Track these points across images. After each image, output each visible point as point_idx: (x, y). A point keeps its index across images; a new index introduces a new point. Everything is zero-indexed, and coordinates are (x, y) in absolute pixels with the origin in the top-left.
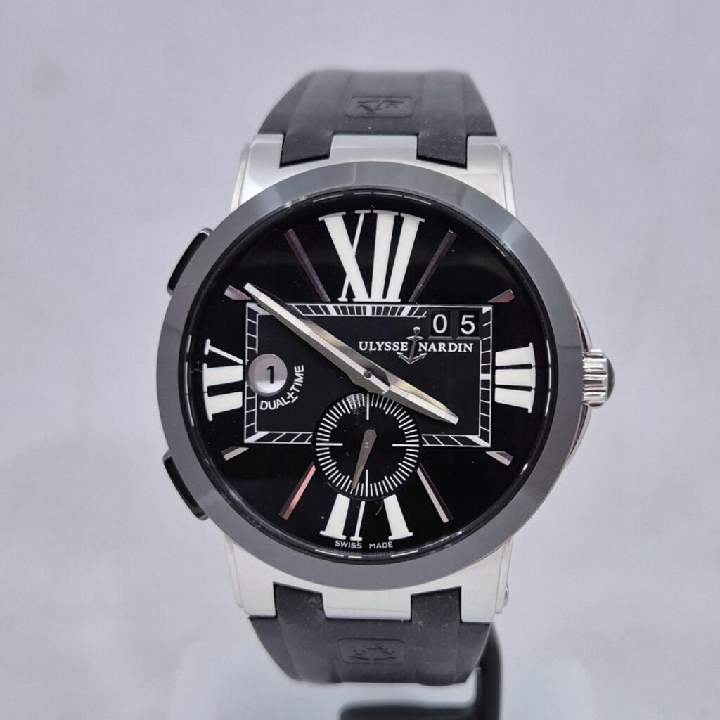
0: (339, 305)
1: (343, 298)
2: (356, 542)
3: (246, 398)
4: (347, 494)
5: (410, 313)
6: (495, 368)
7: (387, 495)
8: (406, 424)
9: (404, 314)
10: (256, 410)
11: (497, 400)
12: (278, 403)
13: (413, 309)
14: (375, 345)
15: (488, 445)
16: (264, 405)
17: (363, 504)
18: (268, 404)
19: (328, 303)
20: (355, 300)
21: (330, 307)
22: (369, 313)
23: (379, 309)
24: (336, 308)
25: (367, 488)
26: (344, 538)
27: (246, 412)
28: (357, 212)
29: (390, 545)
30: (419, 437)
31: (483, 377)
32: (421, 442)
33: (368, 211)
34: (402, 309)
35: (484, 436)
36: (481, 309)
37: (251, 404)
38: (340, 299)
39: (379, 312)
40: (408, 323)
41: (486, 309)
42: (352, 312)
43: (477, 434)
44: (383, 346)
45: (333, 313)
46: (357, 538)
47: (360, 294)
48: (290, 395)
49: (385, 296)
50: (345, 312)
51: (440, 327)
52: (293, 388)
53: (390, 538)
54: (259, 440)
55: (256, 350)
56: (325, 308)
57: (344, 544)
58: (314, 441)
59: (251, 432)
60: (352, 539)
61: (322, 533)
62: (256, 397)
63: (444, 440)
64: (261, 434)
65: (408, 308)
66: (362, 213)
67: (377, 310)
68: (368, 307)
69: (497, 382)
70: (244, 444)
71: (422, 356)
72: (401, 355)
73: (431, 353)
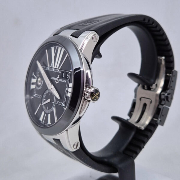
1: (51, 67)
3: (36, 86)
4: (44, 112)
6: (69, 87)
7: (49, 113)
9: (58, 72)
11: (67, 95)
12: (39, 88)
15: (64, 106)
17: (46, 114)
25: (47, 111)
27: (35, 89)
29: (47, 125)
31: (66, 89)
32: (55, 102)
40: (58, 74)
41: (70, 73)
42: (51, 70)
43: (63, 102)
44: (54, 79)
45: (49, 70)
46: (43, 122)
47: (53, 67)
48: (41, 87)
49: (56, 67)
51: (64, 76)
52: (41, 85)
53: (48, 123)
56: (48, 68)
58: (42, 98)
61: (40, 119)
63: (59, 103)
64: (36, 95)
65: (59, 70)
66: (57, 47)
67: (55, 70)
68: (54, 69)
69: (68, 91)
70: (33, 96)
71: (58, 82)
72: (56, 81)
73: (60, 82)
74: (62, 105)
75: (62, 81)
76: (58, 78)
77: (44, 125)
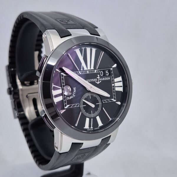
0: (81, 71)
1: (82, 70)
2: (92, 129)
3: (64, 97)
4: (88, 118)
5: (96, 72)
6: (115, 83)
7: (97, 116)
8: (98, 98)
9: (95, 72)
10: (66, 100)
11: (116, 90)
12: (71, 97)
13: (97, 71)
14: (90, 80)
15: (115, 101)
16: (68, 98)
17: (92, 119)
18: (69, 98)
19: (79, 71)
20: (84, 70)
21: (79, 72)
22: (88, 73)
23: (90, 71)
24: (81, 72)
25: (92, 115)
26: (89, 128)
27: (64, 101)
28: (82, 48)
29: (99, 128)
30: (102, 101)
31: (113, 85)
32: (102, 102)
33: (84, 48)
34: (95, 71)
35: (115, 99)
36: (110, 69)
37: (65, 99)
38: (81, 70)
39: (90, 72)
41: (111, 69)
42: (84, 73)
43: (113, 98)
44: (92, 80)
46: (92, 128)
48: (73, 95)
50: (83, 73)
51: (102, 74)
52: (74, 93)
53: (99, 126)
54: (68, 107)
55: (64, 85)
56: (78, 72)
57: (89, 130)
58: (80, 106)
59: (66, 106)
60: (91, 128)
61: (84, 128)
62: (66, 97)
63: (107, 101)
64: (68, 106)
65: (96, 70)
66: (83, 48)
68: (88, 71)
69: (115, 86)
70: (65, 109)
71: (100, 81)
72: (96, 82)
73: (102, 81)
74: (113, 101)
75: (104, 79)
76: (98, 78)
77: (94, 130)
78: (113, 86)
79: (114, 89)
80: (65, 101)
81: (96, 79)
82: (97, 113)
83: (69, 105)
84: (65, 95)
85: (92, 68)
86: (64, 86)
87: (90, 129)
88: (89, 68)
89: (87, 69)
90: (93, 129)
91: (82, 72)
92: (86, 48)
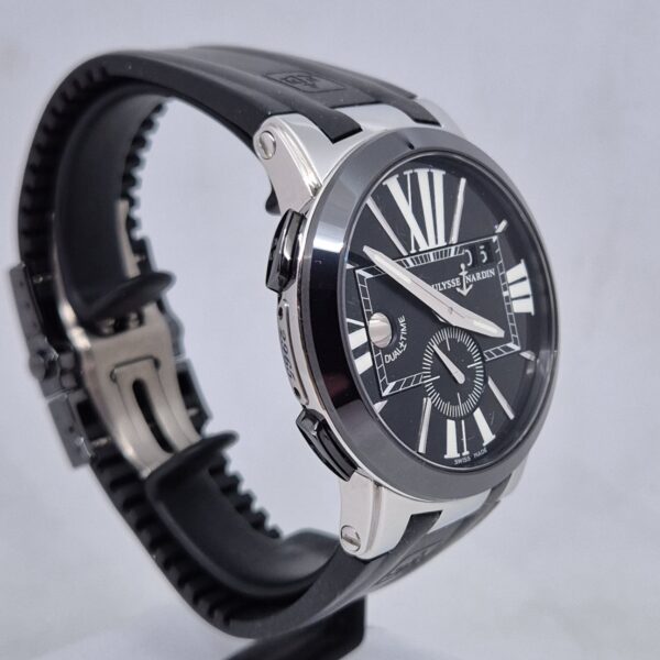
0: (413, 257)
1: (413, 251)
2: (466, 456)
3: (375, 356)
4: (451, 418)
5: (455, 253)
6: (508, 285)
7: (474, 410)
8: (471, 347)
9: (452, 255)
10: (383, 365)
11: (515, 311)
12: (396, 353)
13: (456, 249)
14: (442, 286)
15: (519, 348)
16: (388, 359)
17: (463, 422)
18: (390, 357)
19: (403, 257)
20: (421, 250)
21: (408, 260)
22: (432, 259)
23: (437, 253)
24: (412, 260)
25: (461, 409)
26: (459, 455)
27: (378, 368)
28: (405, 173)
29: (485, 451)
30: (482, 355)
31: (505, 294)
32: (483, 359)
33: (411, 171)
34: (450, 251)
35: (516, 342)
36: (492, 240)
37: (374, 361)
40: (456, 262)
41: (495, 238)
42: (423, 261)
43: (510, 341)
44: (447, 285)
45: (411, 264)
46: (466, 453)
47: (423, 247)
48: (401, 344)
49: (437, 242)
50: (418, 262)
52: (402, 338)
53: (485, 444)
54: (392, 391)
55: (371, 310)
56: (405, 261)
57: (460, 461)
58: (423, 379)
59: (385, 386)
60: (464, 454)
61: (446, 456)
62: (380, 353)
63: (496, 352)
64: (391, 385)
65: (453, 248)
66: (408, 173)
67: (436, 256)
68: (431, 254)
69: (513, 296)
70: (382, 399)
71: (471, 286)
72: (458, 290)
73: (474, 283)
74: (511, 349)
75: (479, 278)
76: (463, 273)
77: (474, 461)
78: (507, 298)
79: (510, 308)
80: (381, 369)
81: (457, 279)
82: (473, 398)
83: (393, 384)
84: (377, 349)
85: (442, 242)
86: (370, 315)
87: (461, 457)
88: (432, 245)
89: (428, 248)
90: (471, 455)
91: (416, 259)
92: (416, 171)
